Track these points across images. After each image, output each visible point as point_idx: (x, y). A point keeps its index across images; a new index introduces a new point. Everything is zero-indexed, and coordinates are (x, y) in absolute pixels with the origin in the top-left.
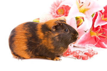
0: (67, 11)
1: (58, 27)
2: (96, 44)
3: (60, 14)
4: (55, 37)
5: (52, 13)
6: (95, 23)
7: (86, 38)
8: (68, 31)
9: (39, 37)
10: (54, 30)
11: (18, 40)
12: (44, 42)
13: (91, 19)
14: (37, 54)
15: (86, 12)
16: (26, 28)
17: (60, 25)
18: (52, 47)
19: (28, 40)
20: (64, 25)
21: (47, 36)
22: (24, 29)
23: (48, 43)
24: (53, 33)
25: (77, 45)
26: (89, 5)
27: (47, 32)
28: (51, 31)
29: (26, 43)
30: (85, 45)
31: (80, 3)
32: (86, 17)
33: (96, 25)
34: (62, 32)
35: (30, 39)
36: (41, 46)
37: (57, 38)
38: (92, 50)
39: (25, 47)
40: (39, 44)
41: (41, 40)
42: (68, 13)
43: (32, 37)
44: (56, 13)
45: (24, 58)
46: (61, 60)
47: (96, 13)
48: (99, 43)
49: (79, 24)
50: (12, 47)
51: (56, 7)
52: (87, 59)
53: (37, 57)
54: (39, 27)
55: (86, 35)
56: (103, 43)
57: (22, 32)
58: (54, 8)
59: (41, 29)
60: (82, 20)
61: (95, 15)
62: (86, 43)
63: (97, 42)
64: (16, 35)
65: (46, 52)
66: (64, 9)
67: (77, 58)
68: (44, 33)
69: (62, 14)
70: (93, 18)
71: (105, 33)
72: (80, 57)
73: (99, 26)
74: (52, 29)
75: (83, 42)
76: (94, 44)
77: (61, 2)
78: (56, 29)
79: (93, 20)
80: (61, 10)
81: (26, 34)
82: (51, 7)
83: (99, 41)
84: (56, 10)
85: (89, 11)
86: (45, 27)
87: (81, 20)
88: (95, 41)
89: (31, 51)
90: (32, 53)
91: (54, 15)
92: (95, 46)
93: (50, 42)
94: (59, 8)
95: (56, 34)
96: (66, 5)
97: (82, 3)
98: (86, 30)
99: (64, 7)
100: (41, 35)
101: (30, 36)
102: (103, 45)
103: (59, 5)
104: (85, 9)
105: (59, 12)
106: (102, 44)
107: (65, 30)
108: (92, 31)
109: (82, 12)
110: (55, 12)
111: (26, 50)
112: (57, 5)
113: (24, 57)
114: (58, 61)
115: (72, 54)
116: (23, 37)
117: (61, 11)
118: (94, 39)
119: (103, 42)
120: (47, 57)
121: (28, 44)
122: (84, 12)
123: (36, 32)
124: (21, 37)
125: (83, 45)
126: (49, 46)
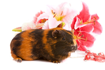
6: (75, 25)
56: (85, 47)
63: (79, 45)
71: (83, 36)
85: (65, 18)
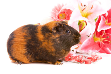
0: (68, 15)
1: (60, 29)
2: (100, 50)
3: (62, 19)
4: (56, 39)
5: (53, 18)
6: (99, 27)
7: (89, 43)
8: (69, 32)
9: (38, 39)
10: (55, 31)
11: (17, 43)
12: (44, 44)
13: (95, 23)
14: (37, 58)
15: (89, 17)
16: (26, 31)
17: (61, 26)
18: (53, 50)
19: (28, 43)
20: (65, 26)
21: (47, 38)
22: (23, 31)
23: (48, 45)
24: (53, 35)
25: (80, 51)
26: (91, 9)
27: (47, 34)
28: (51, 32)
29: (25, 45)
30: (88, 51)
31: (82, 6)
32: (89, 21)
33: (100, 29)
34: (63, 33)
35: (30, 42)
36: (41, 49)
37: (58, 39)
38: (96, 55)
39: (24, 50)
40: (39, 46)
41: (41, 42)
42: (70, 17)
43: (31, 40)
44: (57, 18)
45: (23, 63)
46: (62, 64)
47: (99, 17)
48: (103, 49)
49: (82, 28)
50: (11, 51)
51: (57, 11)
52: (90, 64)
53: (37, 61)
54: (39, 29)
55: (89, 40)
56: (108, 49)
57: (21, 34)
58: (55, 12)
59: (41, 31)
60: (85, 23)
61: (98, 19)
62: (89, 48)
63: (100, 47)
64: (15, 38)
65: (46, 55)
66: (66, 13)
67: (80, 63)
68: (45, 35)
69: (63, 18)
70: (97, 22)
71: (109, 37)
72: (82, 61)
73: (102, 31)
74: (52, 30)
75: (86, 48)
76: (98, 50)
77: (63, 6)
78: (57, 31)
79: (96, 24)
80: (63, 14)
81: (25, 36)
82: (52, 11)
83: (103, 46)
84: (57, 14)
85: (91, 15)
86: (45, 29)
87: (83, 23)
88: (98, 46)
89: (30, 54)
90: (32, 57)
91: (55, 19)
92: (99, 51)
93: (51, 44)
94: (60, 13)
95: (57, 36)
96: (68, 9)
97: (85, 6)
98: (89, 34)
99: (65, 11)
100: (41, 37)
101: (30, 38)
102: (108, 50)
103: (60, 9)
104: (87, 13)
105: (61, 16)
106: (106, 49)
107: (66, 31)
108: (95, 37)
109: (85, 16)
110: (56, 16)
111: (25, 54)
112: (58, 9)
113: (23, 61)
114: (59, 65)
115: (74, 58)
116: (22, 39)
117: (63, 16)
118: (97, 45)
119: (108, 47)
120: (48, 61)
121: (27, 47)
122: (86, 16)
123: (35, 34)
124: (20, 40)
125: (86, 50)
126: (50, 49)
